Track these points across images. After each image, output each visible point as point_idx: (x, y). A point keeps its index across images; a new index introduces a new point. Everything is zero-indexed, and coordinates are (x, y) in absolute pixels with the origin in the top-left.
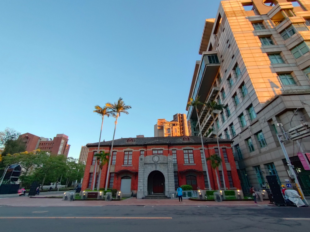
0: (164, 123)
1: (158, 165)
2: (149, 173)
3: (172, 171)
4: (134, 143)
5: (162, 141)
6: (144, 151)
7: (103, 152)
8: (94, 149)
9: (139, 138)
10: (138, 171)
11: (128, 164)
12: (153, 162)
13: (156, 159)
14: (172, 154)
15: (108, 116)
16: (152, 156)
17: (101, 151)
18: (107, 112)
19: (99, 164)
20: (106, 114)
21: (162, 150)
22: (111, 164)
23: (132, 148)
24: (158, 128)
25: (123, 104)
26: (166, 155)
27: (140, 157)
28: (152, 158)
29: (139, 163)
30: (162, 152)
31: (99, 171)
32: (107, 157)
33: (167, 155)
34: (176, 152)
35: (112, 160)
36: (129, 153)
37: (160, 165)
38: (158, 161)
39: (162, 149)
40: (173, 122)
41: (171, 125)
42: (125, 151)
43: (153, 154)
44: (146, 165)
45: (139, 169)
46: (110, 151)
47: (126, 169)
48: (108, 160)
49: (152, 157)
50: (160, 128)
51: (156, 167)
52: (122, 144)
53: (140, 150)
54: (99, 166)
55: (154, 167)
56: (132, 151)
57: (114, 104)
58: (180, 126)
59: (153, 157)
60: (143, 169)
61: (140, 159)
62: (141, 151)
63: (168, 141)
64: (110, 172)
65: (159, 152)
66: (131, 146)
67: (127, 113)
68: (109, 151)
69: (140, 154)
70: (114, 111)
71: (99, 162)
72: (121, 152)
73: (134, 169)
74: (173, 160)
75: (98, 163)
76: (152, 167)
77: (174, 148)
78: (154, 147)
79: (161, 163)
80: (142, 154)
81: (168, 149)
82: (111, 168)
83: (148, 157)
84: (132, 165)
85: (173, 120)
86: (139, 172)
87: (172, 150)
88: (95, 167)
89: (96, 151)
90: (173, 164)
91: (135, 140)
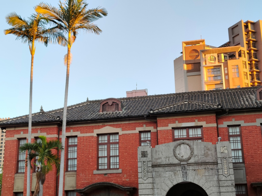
0: (203, 51)
1: (191, 168)
2: (167, 189)
3: (229, 183)
4: (122, 112)
5: (197, 104)
6: (150, 131)
7: (42, 139)
8: (18, 132)
9: (135, 98)
10: (137, 184)
11: (109, 168)
12: (176, 161)
13: (184, 151)
14: (230, 136)
15: (46, 42)
16: (173, 144)
17: (36, 138)
18: (41, 30)
19: (34, 172)
20: (38, 36)
21: (201, 127)
22: (66, 170)
23: (117, 126)
24: (185, 67)
25: (82, 6)
26: (211, 141)
27: (140, 149)
28: (172, 150)
29: (139, 164)
30: (199, 132)
31: (38, 188)
32: (54, 151)
33: (214, 142)
34: (241, 132)
35: (67, 160)
36: (109, 140)
37: (196, 167)
38: (189, 158)
39: (200, 124)
40: (230, 49)
41: (223, 55)
42: (98, 135)
43: (175, 140)
44: (156, 169)
45: (140, 181)
46: (61, 137)
47: (105, 181)
48: (57, 159)
49: (173, 148)
50: (190, 67)
51: (185, 175)
52: (90, 116)
53: (138, 129)
54: (35, 174)
55: (180, 174)
56: (117, 133)
57: (58, 8)
58: (250, 57)
59: (176, 147)
60: (150, 180)
61: (139, 155)
62: (140, 132)
63: (215, 102)
64: (66, 189)
65: (192, 133)
66: (113, 121)
67: (96, 30)
68: (56, 136)
69: (141, 142)
70: (60, 27)
71: (35, 166)
72: (89, 137)
73: (128, 180)
74: (233, 154)
75: (33, 168)
76: (175, 174)
77: (233, 120)
78: (176, 120)
79: (197, 164)
80: (145, 141)
81: (215, 125)
82: (67, 179)
83: (161, 147)
84: (120, 171)
85: (229, 42)
86: (140, 186)
87: (229, 126)
88: (26, 177)
89: (25, 139)
90: (231, 166)
91: (125, 104)
